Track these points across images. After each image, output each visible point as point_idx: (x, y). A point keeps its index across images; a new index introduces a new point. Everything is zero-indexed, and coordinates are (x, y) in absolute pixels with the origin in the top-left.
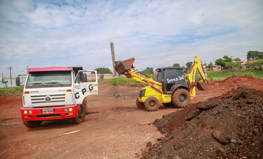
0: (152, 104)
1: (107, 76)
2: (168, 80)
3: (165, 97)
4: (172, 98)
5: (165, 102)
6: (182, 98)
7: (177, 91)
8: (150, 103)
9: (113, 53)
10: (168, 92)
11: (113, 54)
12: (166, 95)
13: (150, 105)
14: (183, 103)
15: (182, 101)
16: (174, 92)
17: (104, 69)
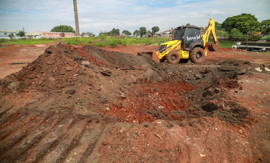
0: (174, 58)
1: (69, 35)
2: (187, 37)
3: (185, 53)
4: (190, 54)
5: (184, 58)
6: (198, 56)
7: (194, 48)
8: (172, 56)
9: (75, 10)
10: (187, 49)
11: (75, 12)
12: (185, 52)
13: (172, 58)
14: (198, 60)
15: (198, 58)
16: (192, 50)
17: (66, 27)
